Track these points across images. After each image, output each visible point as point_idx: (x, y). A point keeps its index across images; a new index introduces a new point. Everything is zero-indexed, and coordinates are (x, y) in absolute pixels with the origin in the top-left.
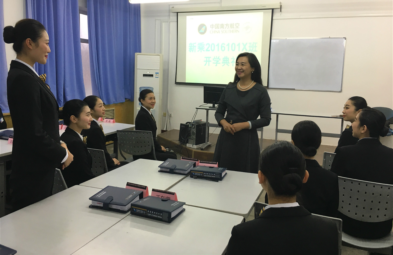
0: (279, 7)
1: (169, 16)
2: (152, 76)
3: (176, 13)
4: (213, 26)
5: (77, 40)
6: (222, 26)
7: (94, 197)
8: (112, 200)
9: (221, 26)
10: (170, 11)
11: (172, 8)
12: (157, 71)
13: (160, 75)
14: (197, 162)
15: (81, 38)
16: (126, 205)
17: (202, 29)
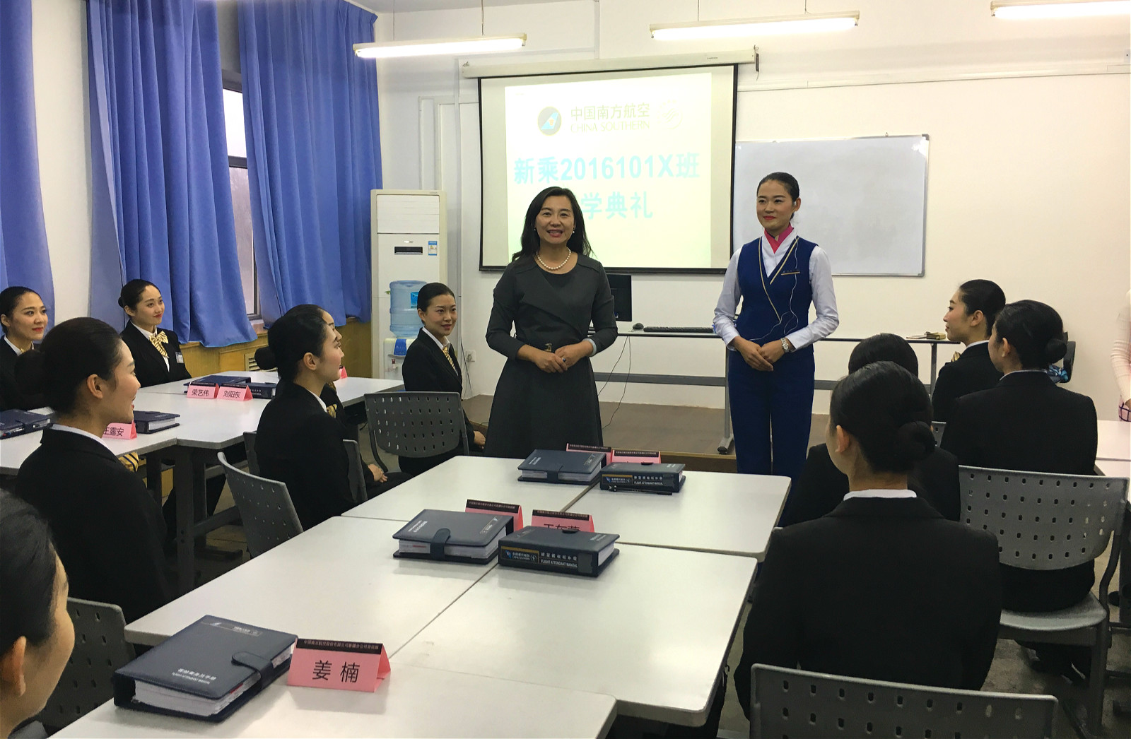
0: (753, 59)
1: (457, 88)
2: (419, 250)
3: (477, 80)
4: (579, 113)
5: (219, 160)
6: (603, 111)
7: (401, 533)
8: (449, 537)
9: (600, 112)
10: (458, 75)
11: (464, 65)
12: (433, 238)
13: (441, 249)
14: (608, 455)
15: (229, 154)
16: (487, 545)
17: (548, 121)
